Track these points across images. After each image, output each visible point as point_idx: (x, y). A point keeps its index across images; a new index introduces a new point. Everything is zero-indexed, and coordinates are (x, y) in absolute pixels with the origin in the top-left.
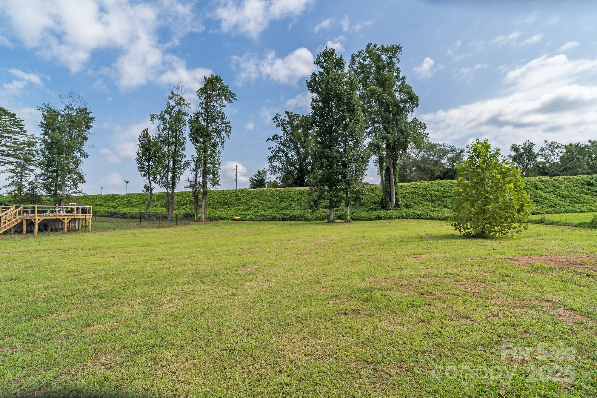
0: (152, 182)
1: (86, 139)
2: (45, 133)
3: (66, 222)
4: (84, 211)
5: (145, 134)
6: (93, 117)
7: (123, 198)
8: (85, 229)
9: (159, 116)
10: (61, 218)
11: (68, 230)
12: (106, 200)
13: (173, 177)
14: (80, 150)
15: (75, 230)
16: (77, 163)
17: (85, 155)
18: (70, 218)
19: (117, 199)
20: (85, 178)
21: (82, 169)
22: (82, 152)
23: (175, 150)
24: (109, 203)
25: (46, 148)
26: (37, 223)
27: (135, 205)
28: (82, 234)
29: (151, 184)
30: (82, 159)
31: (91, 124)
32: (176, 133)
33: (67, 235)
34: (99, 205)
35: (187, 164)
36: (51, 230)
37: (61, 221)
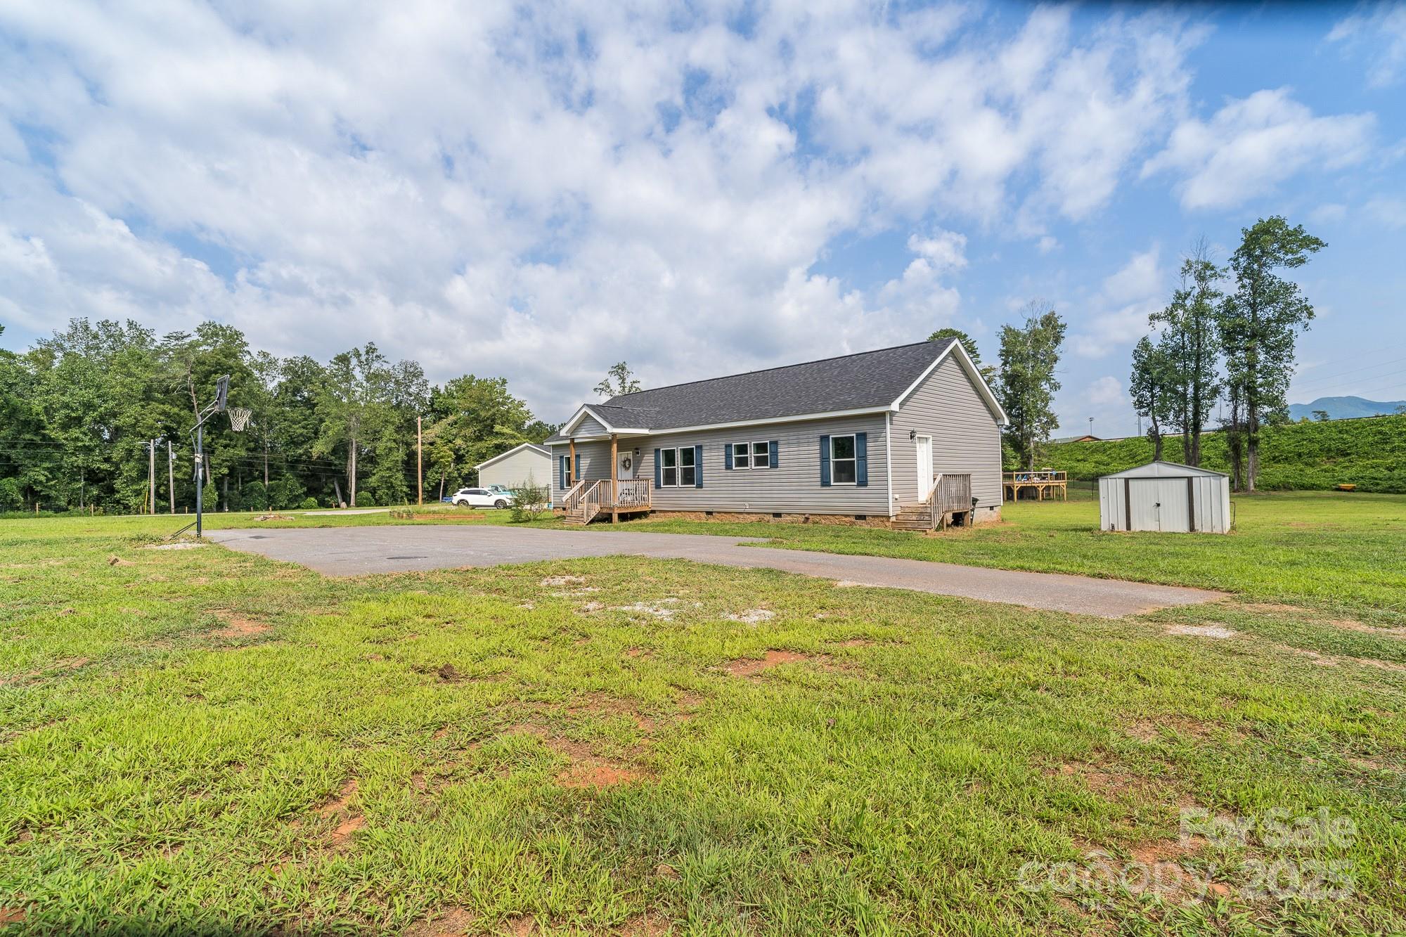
0: (1158, 423)
1: (1056, 360)
2: (1005, 364)
3: (1041, 489)
4: (1057, 477)
5: (1145, 344)
6: (1063, 323)
7: (1121, 446)
8: (1060, 498)
9: (1162, 315)
10: (1036, 485)
11: (1043, 499)
12: (1093, 452)
13: (1197, 413)
14: (1048, 380)
15: (1050, 499)
16: (1046, 400)
17: (1056, 387)
18: (1045, 485)
19: (1110, 448)
20: (1059, 421)
21: (1052, 408)
22: (1052, 381)
23: (1198, 366)
24: (1098, 457)
25: (1007, 383)
26: (1016, 490)
27: (1141, 460)
28: (1057, 503)
29: (1157, 427)
30: (1053, 394)
31: (1063, 335)
32: (1198, 333)
33: (1043, 504)
34: (1082, 460)
35: (1216, 391)
36: (1029, 498)
37: (1035, 488)
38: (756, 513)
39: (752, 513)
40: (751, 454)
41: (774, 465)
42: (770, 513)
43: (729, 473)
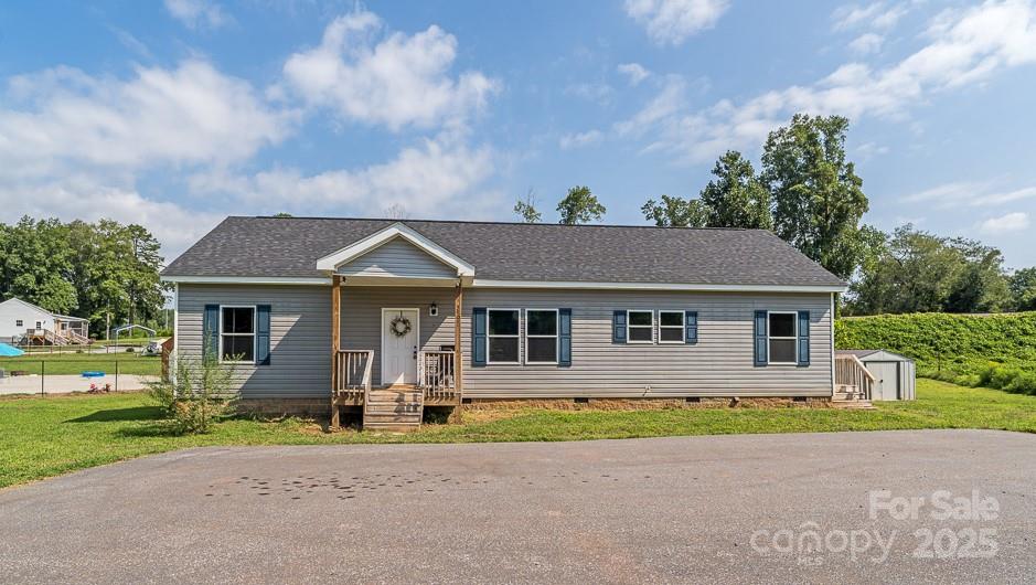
38: (661, 398)
39: (655, 398)
40: (656, 326)
41: (693, 341)
42: (682, 398)
43: (620, 347)
